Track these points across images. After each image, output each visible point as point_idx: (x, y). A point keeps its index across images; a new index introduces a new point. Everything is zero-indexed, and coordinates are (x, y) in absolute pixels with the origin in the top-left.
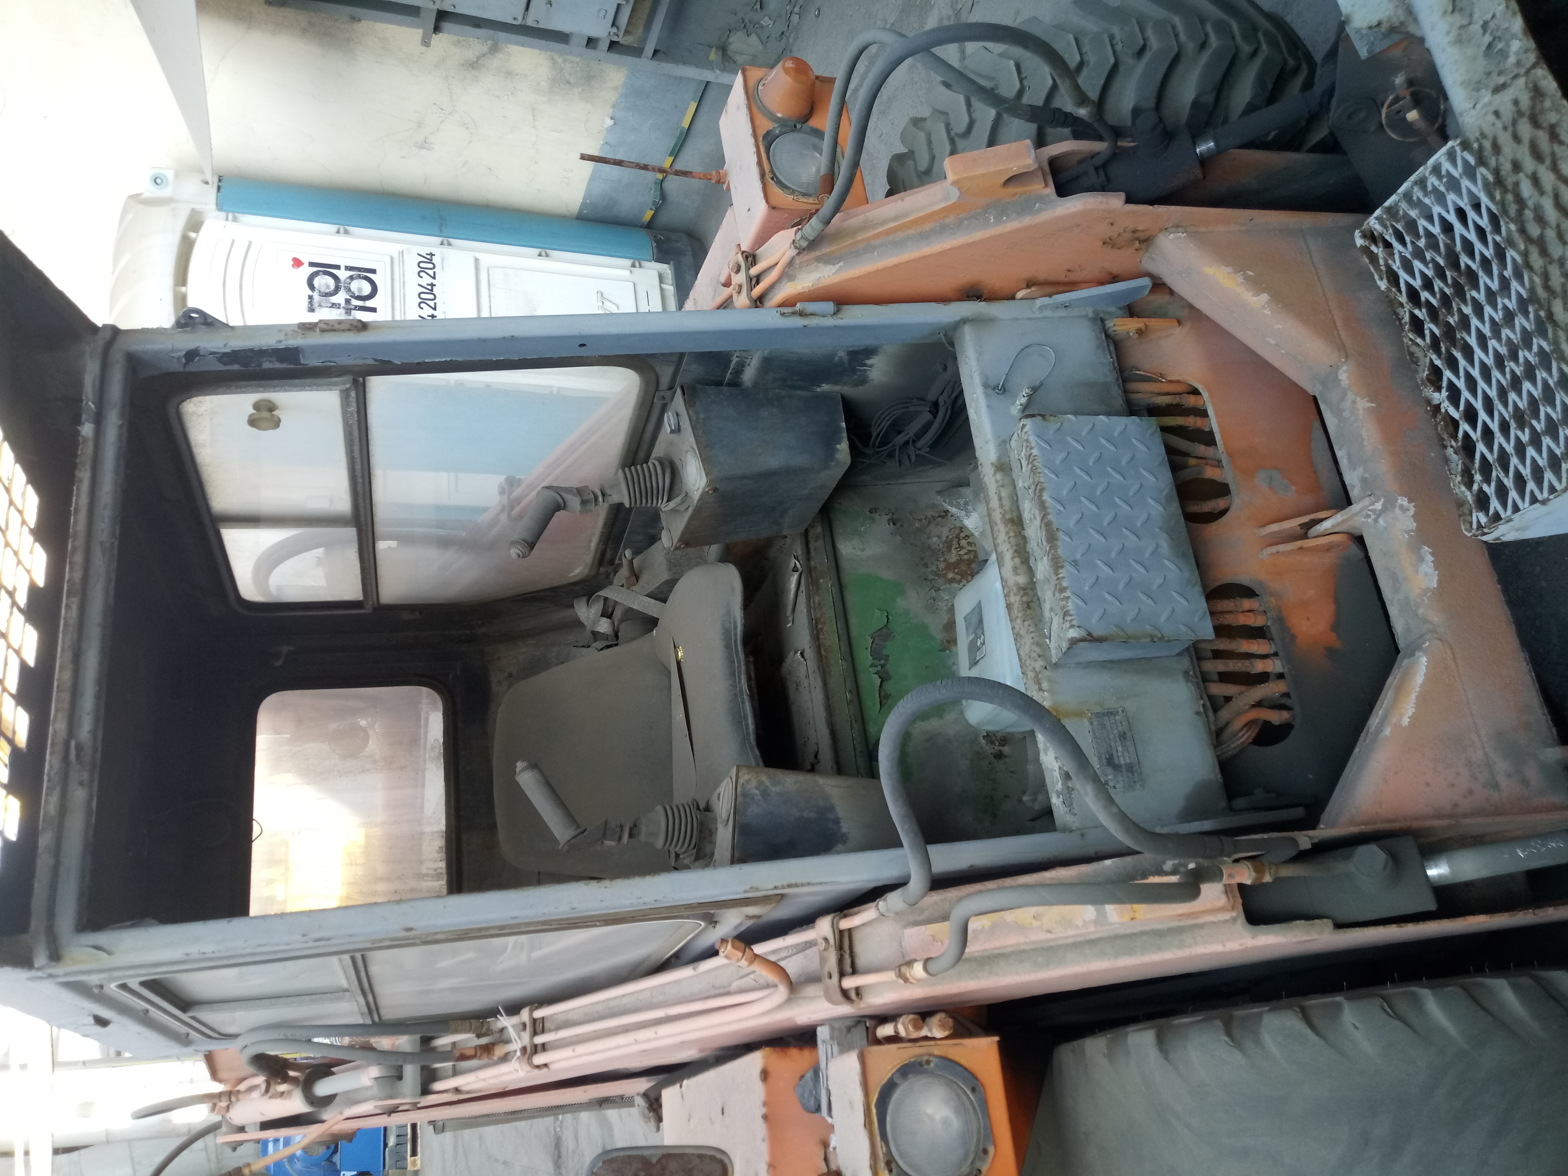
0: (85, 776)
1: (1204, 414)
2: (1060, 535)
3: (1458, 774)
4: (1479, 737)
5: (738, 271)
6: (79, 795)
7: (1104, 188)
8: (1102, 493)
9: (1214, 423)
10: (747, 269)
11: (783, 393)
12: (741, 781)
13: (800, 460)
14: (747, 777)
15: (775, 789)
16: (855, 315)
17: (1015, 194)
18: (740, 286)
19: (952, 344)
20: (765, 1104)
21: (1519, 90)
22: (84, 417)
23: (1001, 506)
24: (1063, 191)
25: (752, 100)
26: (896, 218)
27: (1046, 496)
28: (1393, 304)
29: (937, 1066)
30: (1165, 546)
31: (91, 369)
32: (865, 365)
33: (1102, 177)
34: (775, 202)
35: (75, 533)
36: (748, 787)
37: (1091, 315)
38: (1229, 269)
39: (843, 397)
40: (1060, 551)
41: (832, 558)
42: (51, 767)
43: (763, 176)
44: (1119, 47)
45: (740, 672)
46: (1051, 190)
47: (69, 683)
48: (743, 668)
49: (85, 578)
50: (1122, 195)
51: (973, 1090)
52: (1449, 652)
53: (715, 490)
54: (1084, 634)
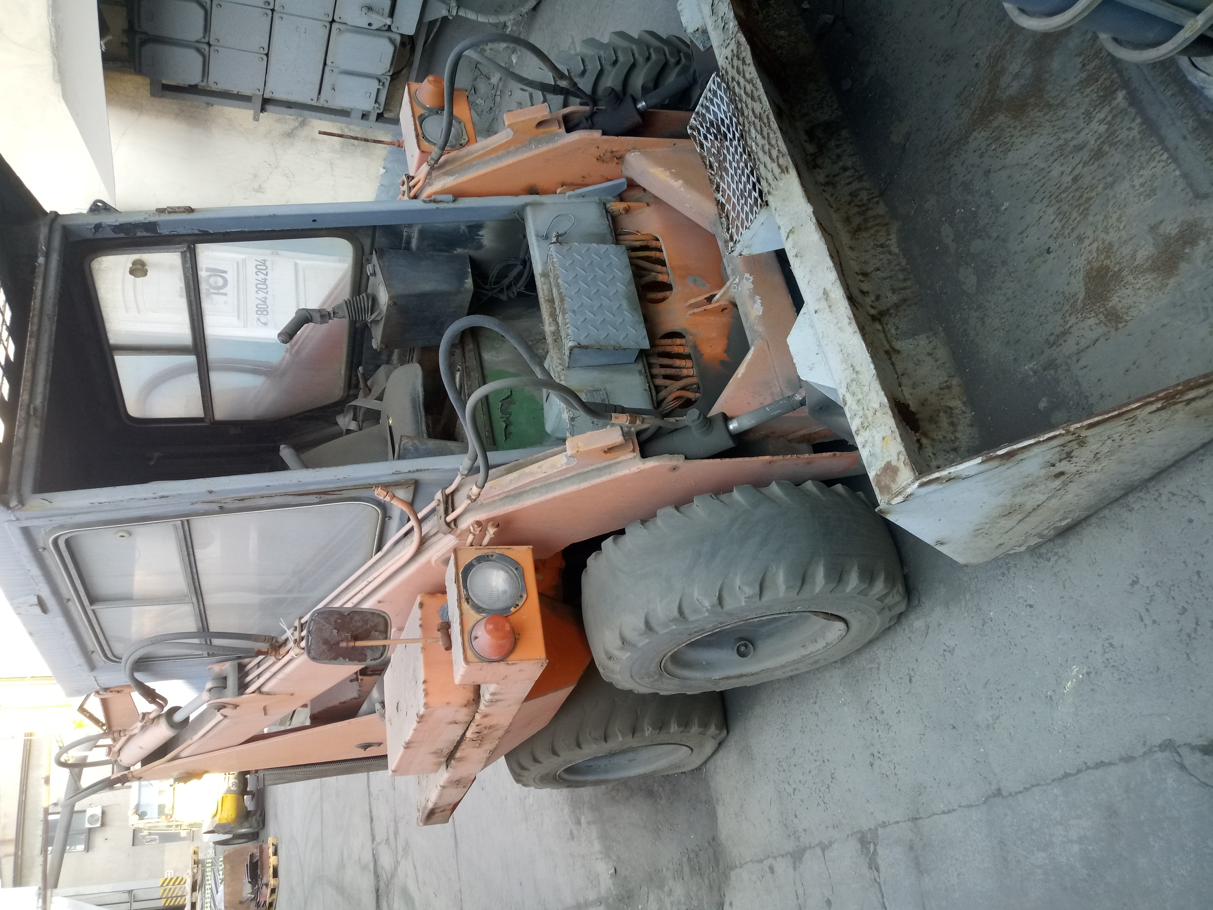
0: (38, 422)
1: (661, 251)
2: (566, 298)
3: (766, 399)
4: (778, 381)
5: (403, 184)
6: (35, 432)
7: (592, 127)
8: (591, 279)
9: (665, 255)
10: (408, 183)
11: (435, 253)
12: (402, 443)
13: (444, 287)
14: (406, 441)
15: (422, 447)
16: (465, 203)
17: (544, 133)
18: (404, 192)
19: (523, 220)
20: (421, 619)
21: (733, 46)
22: (39, 254)
23: (543, 294)
24: (569, 130)
25: (413, 99)
26: (483, 148)
27: (560, 281)
28: (703, 158)
29: (496, 557)
30: (625, 305)
31: (43, 233)
32: (478, 235)
33: (590, 122)
34: (423, 149)
35: (34, 308)
36: (407, 445)
37: (597, 201)
38: (662, 169)
39: (469, 256)
40: (565, 306)
41: (478, 359)
42: (20, 416)
43: (417, 136)
44: (603, 62)
45: (421, 422)
46: (563, 130)
47: (30, 378)
48: (424, 419)
49: (39, 330)
50: (600, 131)
51: (517, 569)
52: (765, 343)
53: (395, 304)
54: (576, 344)
